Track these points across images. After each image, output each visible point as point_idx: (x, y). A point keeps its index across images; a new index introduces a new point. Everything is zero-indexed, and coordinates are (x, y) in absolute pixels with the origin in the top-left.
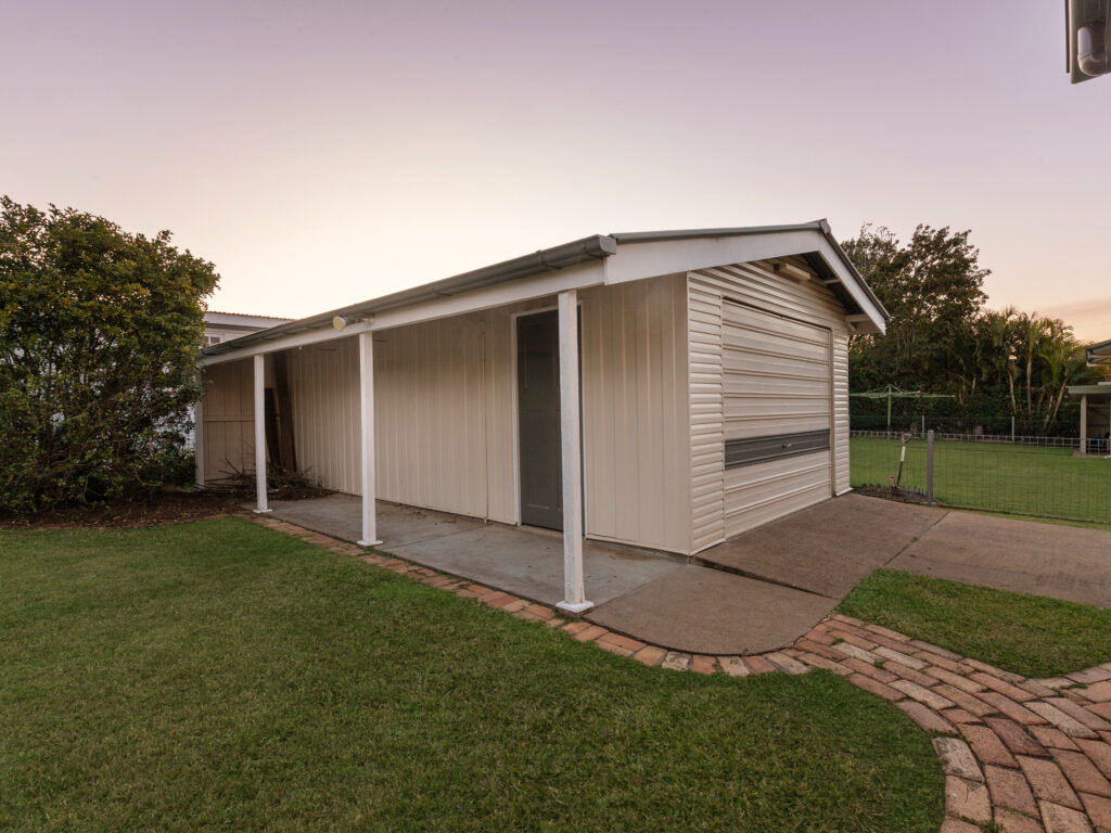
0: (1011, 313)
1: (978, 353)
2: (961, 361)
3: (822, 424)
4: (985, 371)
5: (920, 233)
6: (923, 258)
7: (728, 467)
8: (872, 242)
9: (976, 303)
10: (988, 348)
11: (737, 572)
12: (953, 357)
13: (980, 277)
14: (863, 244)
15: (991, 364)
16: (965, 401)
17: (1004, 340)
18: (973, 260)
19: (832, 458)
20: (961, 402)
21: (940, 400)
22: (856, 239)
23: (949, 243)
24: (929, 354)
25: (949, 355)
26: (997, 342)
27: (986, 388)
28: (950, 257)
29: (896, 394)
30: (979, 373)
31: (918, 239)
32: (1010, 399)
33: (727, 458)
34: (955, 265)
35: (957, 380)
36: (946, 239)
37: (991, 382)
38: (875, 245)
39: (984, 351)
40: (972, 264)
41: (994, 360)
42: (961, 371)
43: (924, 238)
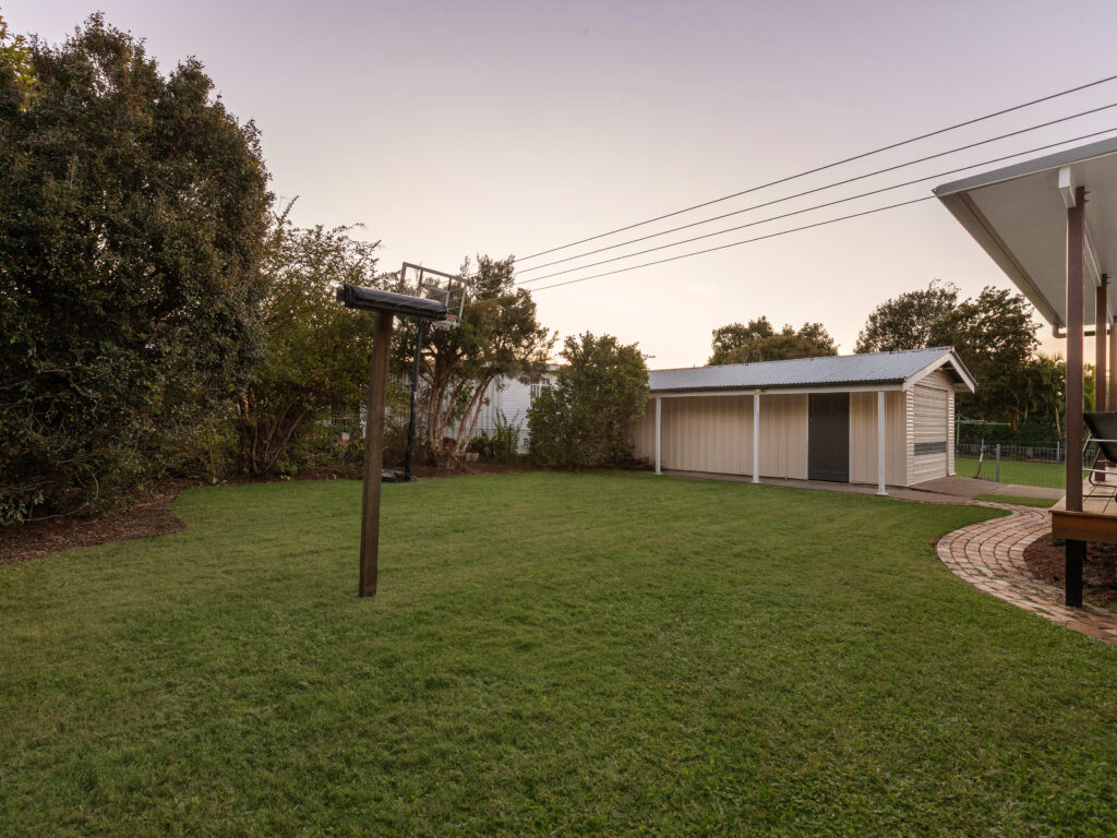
0: (1059, 359)
1: (1030, 389)
2: (1016, 395)
3: (943, 439)
4: (1035, 403)
5: (987, 291)
6: (986, 311)
7: (916, 454)
8: (939, 294)
9: (1029, 349)
10: (1039, 385)
11: (928, 491)
12: (1009, 392)
13: (1034, 330)
14: (930, 295)
15: (1040, 398)
16: (1019, 428)
17: (1052, 380)
18: (1029, 316)
19: (947, 457)
20: (1015, 429)
21: (997, 426)
22: (925, 291)
23: (1009, 302)
24: (988, 389)
25: (1005, 391)
26: (1046, 381)
27: (1036, 418)
28: (1010, 312)
29: (964, 422)
30: (1030, 405)
31: (984, 297)
32: (1056, 427)
33: (916, 451)
34: (1013, 319)
35: (1012, 411)
36: (1007, 298)
37: (1041, 413)
38: (941, 296)
39: (1035, 388)
40: (1027, 320)
41: (1043, 395)
42: (1014, 403)
43: (988, 295)
